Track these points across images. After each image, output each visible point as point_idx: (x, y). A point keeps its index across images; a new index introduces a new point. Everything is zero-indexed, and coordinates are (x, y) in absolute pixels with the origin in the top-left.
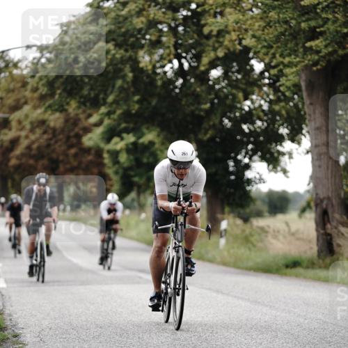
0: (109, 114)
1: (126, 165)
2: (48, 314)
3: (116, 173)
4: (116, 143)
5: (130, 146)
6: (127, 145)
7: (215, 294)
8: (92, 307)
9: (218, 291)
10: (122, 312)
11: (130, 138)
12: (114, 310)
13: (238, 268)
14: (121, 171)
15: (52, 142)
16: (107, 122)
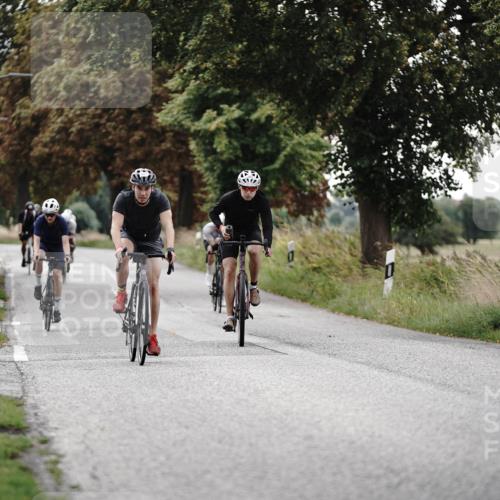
0: (196, 71)
1: (225, 157)
2: (99, 405)
3: (211, 169)
4: (210, 121)
5: (234, 125)
6: (227, 123)
7: (376, 372)
8: (171, 393)
9: (380, 367)
10: (221, 401)
11: (234, 112)
12: (209, 398)
13: (415, 329)
14: (218, 167)
15: (103, 121)
16: (193, 84)
